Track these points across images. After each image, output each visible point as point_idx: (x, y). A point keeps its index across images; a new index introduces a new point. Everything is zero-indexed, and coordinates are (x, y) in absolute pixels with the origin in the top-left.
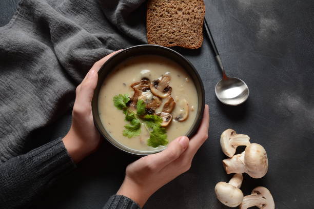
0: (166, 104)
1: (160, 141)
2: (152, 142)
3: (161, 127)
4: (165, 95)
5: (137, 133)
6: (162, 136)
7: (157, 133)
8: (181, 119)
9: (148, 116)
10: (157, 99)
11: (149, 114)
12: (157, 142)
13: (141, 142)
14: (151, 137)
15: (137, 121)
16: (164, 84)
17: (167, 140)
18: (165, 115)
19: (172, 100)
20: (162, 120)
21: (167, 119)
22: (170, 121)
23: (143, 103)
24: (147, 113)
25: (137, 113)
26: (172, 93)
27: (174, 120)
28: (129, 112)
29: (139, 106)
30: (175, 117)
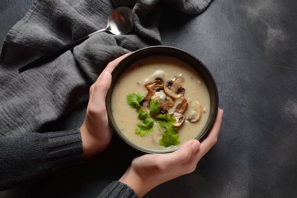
0: (179, 104)
1: (172, 141)
2: (164, 142)
3: (174, 127)
4: (179, 96)
5: (150, 132)
6: (174, 136)
7: (170, 133)
8: (193, 121)
9: (161, 116)
10: (171, 100)
11: (163, 114)
12: (169, 141)
13: (153, 142)
14: (164, 137)
15: (150, 120)
16: (177, 85)
17: (179, 141)
18: (177, 116)
19: (185, 101)
20: (175, 120)
21: (180, 119)
22: (182, 122)
23: (157, 103)
24: (160, 113)
25: (151, 112)
26: (185, 95)
27: (187, 121)
28: (142, 111)
29: (152, 105)
30: (187, 118)
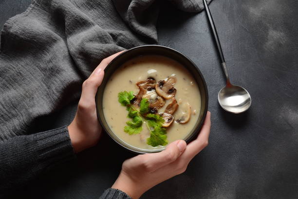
0: (169, 105)
1: (160, 141)
2: (152, 141)
3: (163, 127)
4: (170, 96)
5: (138, 131)
6: (162, 136)
7: (157, 133)
8: (182, 122)
9: (150, 115)
10: (161, 99)
11: (152, 113)
12: (156, 141)
13: (141, 141)
14: (151, 136)
15: (140, 119)
16: (169, 85)
17: (166, 141)
18: (167, 116)
19: (175, 101)
20: (164, 121)
21: (169, 120)
22: (171, 122)
23: (147, 102)
24: (150, 112)
25: (141, 111)
26: (176, 96)
27: (175, 122)
28: (132, 109)
29: (143, 102)
30: (176, 118)
